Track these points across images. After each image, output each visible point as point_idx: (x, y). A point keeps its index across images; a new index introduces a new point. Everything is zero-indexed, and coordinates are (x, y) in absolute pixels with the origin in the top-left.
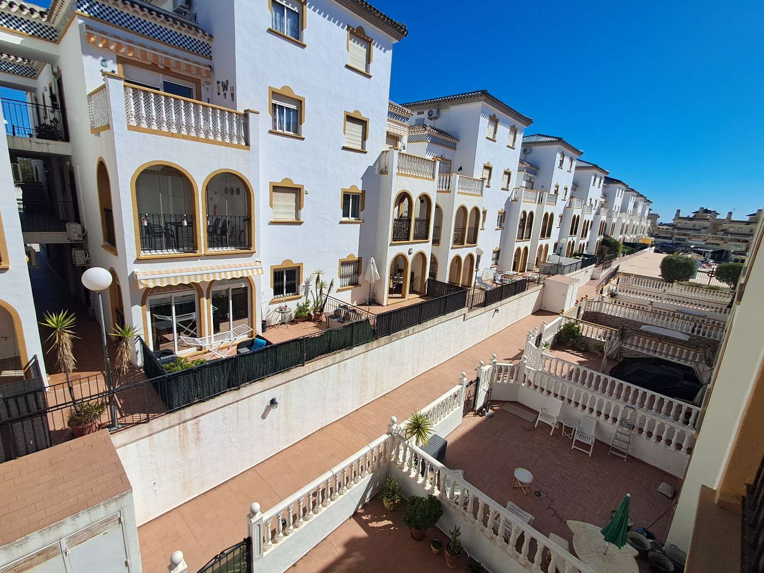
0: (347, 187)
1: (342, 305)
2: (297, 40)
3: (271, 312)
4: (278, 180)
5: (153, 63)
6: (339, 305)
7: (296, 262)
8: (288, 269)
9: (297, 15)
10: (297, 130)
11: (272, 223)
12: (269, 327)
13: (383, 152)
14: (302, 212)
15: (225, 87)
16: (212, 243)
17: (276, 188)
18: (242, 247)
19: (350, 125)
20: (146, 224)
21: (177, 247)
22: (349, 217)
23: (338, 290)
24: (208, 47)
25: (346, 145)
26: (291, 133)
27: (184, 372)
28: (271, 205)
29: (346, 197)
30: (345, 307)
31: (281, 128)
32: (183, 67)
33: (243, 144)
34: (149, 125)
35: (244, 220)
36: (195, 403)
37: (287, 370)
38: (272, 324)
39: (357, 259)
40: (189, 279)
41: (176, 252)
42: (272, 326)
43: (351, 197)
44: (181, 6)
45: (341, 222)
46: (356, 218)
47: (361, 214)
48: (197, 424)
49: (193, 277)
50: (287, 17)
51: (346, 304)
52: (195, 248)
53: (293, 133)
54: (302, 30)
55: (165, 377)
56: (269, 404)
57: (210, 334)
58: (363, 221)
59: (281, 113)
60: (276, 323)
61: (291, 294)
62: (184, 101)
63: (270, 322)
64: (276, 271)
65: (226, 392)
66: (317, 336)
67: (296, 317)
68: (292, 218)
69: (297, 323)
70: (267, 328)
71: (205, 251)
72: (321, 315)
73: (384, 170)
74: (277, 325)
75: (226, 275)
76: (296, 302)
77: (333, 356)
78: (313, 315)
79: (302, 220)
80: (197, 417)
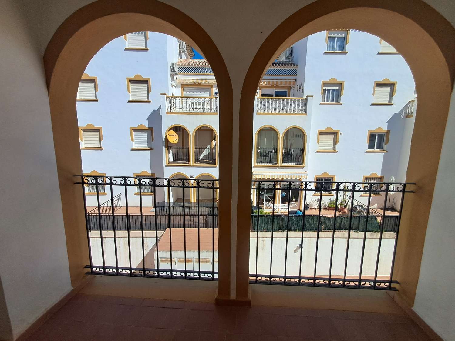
0: (374, 129)
1: (359, 204)
2: (342, 52)
3: (313, 200)
4: (323, 129)
5: (277, 85)
6: (358, 204)
7: (331, 174)
8: (325, 178)
9: (344, 38)
10: (338, 100)
11: (318, 152)
12: (311, 208)
13: (410, 102)
14: (337, 146)
15: (300, 87)
16: (284, 161)
17: (321, 133)
18: (298, 164)
19: (378, 89)
20: (259, 152)
21: (270, 162)
22: (374, 148)
23: (361, 195)
24: (296, 70)
25: (374, 103)
26: (334, 102)
27: (261, 215)
28: (318, 143)
29: (372, 136)
30: (361, 206)
31: (328, 101)
32: (283, 83)
33: (304, 112)
34: (264, 111)
35: (301, 150)
36: (264, 231)
37: (310, 231)
38: (313, 207)
39: (380, 177)
40: (272, 177)
41: (269, 164)
42: (313, 208)
43: (377, 135)
44: (288, 56)
45: (367, 152)
46: (381, 149)
47: (385, 146)
48: (264, 241)
49: (273, 176)
50: (337, 41)
51: (362, 205)
52: (276, 162)
53: (335, 102)
54: (346, 45)
55: (253, 215)
56: (298, 246)
57: (279, 203)
58: (387, 151)
59: (329, 92)
60: (315, 207)
61: (326, 192)
62: (278, 98)
63: (312, 206)
64: (318, 178)
65: (278, 231)
66: (332, 217)
67: (328, 207)
68: (331, 149)
69: (328, 210)
70: (309, 209)
71: (281, 164)
72: (344, 208)
73: (409, 115)
74: (316, 208)
75: (288, 177)
76: (329, 197)
77: (343, 233)
78: (339, 207)
79: (336, 150)
80: (264, 238)
